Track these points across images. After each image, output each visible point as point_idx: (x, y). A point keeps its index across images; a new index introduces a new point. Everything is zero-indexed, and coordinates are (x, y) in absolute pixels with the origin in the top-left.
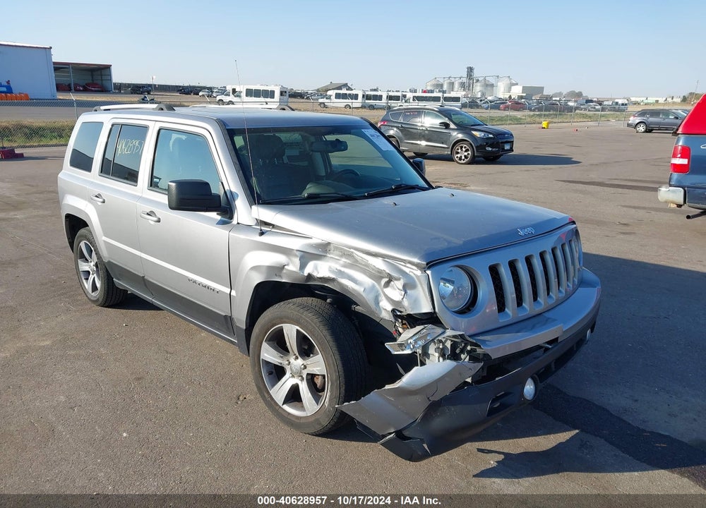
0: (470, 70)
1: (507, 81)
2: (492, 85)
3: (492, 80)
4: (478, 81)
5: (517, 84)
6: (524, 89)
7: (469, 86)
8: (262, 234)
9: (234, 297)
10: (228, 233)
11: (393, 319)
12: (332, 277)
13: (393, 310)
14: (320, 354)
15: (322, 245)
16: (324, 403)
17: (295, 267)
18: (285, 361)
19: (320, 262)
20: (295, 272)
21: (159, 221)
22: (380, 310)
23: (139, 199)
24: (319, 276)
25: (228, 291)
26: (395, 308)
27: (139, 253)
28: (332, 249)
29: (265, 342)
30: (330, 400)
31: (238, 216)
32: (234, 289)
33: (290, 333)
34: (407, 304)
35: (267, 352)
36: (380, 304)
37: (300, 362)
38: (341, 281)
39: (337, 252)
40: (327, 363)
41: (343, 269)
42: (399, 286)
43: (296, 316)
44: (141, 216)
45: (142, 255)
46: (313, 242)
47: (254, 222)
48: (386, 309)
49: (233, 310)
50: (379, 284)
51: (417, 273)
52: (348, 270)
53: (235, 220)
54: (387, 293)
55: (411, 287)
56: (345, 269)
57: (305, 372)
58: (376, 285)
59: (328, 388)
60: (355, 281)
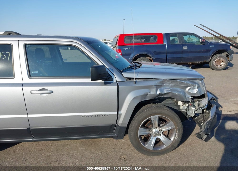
8: (136, 83)
9: (121, 114)
10: (116, 87)
11: (190, 100)
12: (170, 92)
13: (191, 97)
14: (171, 122)
15: (163, 81)
16: (175, 138)
17: (153, 92)
18: (151, 132)
19: (162, 88)
20: (153, 94)
21: (52, 92)
22: (186, 99)
23: (23, 85)
24: (164, 93)
25: (116, 113)
26: (193, 96)
27: (26, 116)
28: (166, 82)
29: (140, 127)
30: (178, 136)
31: (116, 78)
32: (120, 111)
33: (155, 119)
34: (198, 93)
35: (142, 132)
36: (186, 96)
37: (158, 129)
38: (173, 92)
39: (169, 82)
40: (176, 124)
41: (171, 88)
42: (195, 88)
43: (159, 111)
44: (31, 93)
45: (30, 116)
46: (160, 81)
47: (125, 80)
48: (189, 97)
49: (119, 120)
50: (185, 90)
51: (200, 82)
52: (173, 88)
53: (114, 81)
54: (190, 91)
55: (199, 87)
56: (172, 88)
57: (162, 132)
58: (184, 90)
59: (176, 133)
60: (177, 91)
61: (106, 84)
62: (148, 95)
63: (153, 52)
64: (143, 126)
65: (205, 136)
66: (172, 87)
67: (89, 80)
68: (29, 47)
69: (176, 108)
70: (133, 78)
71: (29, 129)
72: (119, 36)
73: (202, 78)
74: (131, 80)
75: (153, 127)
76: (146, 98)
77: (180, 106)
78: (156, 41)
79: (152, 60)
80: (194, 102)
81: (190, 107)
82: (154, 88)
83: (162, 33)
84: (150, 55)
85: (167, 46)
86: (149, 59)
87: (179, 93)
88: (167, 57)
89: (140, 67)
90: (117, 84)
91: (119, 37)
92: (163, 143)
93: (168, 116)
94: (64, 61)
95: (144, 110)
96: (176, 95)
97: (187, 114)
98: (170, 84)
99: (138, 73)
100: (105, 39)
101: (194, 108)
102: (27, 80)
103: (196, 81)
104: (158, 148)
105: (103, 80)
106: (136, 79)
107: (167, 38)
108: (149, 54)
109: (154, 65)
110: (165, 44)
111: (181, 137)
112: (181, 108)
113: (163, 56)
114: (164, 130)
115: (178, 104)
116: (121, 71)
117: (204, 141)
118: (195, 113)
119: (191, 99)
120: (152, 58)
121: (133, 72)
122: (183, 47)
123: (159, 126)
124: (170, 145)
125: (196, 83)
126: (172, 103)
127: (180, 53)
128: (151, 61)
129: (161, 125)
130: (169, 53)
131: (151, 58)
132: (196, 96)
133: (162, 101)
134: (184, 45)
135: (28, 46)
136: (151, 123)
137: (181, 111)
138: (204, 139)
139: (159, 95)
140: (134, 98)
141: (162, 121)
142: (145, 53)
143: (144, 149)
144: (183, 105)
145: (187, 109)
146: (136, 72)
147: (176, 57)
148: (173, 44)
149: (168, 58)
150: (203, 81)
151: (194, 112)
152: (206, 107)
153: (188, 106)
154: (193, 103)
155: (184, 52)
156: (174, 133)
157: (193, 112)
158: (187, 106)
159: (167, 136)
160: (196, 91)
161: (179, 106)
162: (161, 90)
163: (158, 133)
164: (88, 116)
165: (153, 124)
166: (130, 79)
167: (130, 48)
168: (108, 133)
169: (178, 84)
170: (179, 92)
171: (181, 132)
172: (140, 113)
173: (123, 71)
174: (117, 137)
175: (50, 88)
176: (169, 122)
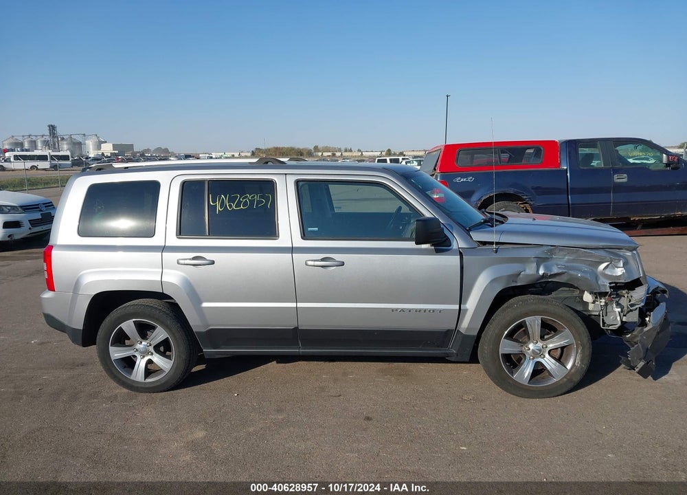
0: (52, 128)
1: (95, 139)
2: (80, 144)
3: (79, 139)
4: (63, 139)
5: (106, 142)
6: (115, 147)
7: (55, 144)
8: (496, 252)
9: (466, 310)
10: (458, 257)
11: (608, 290)
12: (564, 271)
13: (610, 283)
14: (567, 330)
15: (551, 249)
16: (574, 365)
17: (532, 271)
18: (524, 349)
19: (549, 263)
20: (532, 275)
21: (343, 264)
22: (599, 287)
23: (292, 250)
24: (552, 273)
25: (457, 307)
26: (613, 281)
27: (293, 305)
28: (557, 251)
29: (504, 338)
30: (582, 360)
31: (458, 242)
32: (465, 303)
33: (534, 323)
34: (626, 275)
35: (507, 347)
36: (599, 282)
37: (540, 344)
38: (571, 272)
39: (562, 253)
40: (576, 334)
41: (566, 264)
42: (619, 266)
43: (542, 307)
44: (307, 265)
45: (300, 305)
46: (545, 249)
47: (476, 245)
48: (605, 285)
49: (462, 322)
50: (597, 268)
51: (629, 254)
52: (572, 264)
53: (454, 246)
54: (608, 272)
55: (625, 265)
56: (569, 264)
57: (548, 350)
58: (594, 269)
59: (577, 353)
60: (580, 271)
61: (438, 251)
62: (521, 276)
63: (533, 189)
64: (510, 336)
65: (641, 364)
66: (569, 261)
67: (411, 245)
68: (303, 185)
69: (579, 308)
70: (491, 243)
71: (296, 329)
72: (443, 148)
73: (633, 245)
74: (487, 247)
75: (529, 338)
76: (516, 282)
77: (588, 303)
78: (539, 161)
79: (530, 209)
80: (619, 296)
81: (609, 307)
82: (532, 262)
83: (557, 139)
84: (525, 197)
85: (568, 174)
86: (522, 206)
87: (583, 275)
88: (570, 202)
89: (502, 223)
90: (461, 254)
91: (443, 151)
92: (550, 374)
93: (561, 318)
94: (336, 211)
95: (513, 304)
96: (578, 279)
97: (604, 323)
98: (565, 255)
99: (502, 232)
100: (389, 150)
101: (619, 310)
102: (299, 242)
103: (621, 253)
104: (539, 382)
105: (432, 246)
106: (497, 243)
107: (569, 153)
108: (521, 193)
109: (534, 219)
110: (565, 168)
111: (587, 361)
112: (591, 307)
113: (560, 199)
114: (551, 346)
115: (584, 300)
116: (467, 230)
117: (638, 373)
118: (622, 322)
119: (611, 288)
120: (530, 205)
121: (492, 232)
122: (616, 177)
123: (542, 338)
124: (565, 377)
125: (620, 256)
126: (570, 298)
127: (607, 191)
128: (527, 211)
129: (546, 337)
130: (575, 191)
131: (526, 203)
132: (620, 283)
133: (550, 293)
134: (617, 171)
135: (301, 184)
136: (526, 333)
137: (590, 315)
138: (637, 370)
139: (543, 276)
140: (493, 281)
141: (548, 329)
142: (511, 191)
143: (511, 382)
144: (594, 302)
145: (604, 312)
146: (497, 232)
147: (593, 202)
148: (585, 168)
149: (572, 204)
150: (638, 253)
151: (619, 318)
152: (643, 304)
153: (606, 304)
154: (617, 299)
155: (619, 188)
156: (573, 354)
157: (616, 318)
158: (602, 304)
159: (559, 360)
160: (619, 271)
161: (586, 304)
162: (546, 268)
163: (539, 353)
164: (403, 310)
165: (530, 333)
166: (484, 243)
167: (470, 179)
168: (438, 346)
169: (583, 257)
170: (584, 272)
171: (588, 352)
172: (504, 310)
173: (470, 230)
174: (457, 355)
175: (338, 257)
176: (562, 331)
